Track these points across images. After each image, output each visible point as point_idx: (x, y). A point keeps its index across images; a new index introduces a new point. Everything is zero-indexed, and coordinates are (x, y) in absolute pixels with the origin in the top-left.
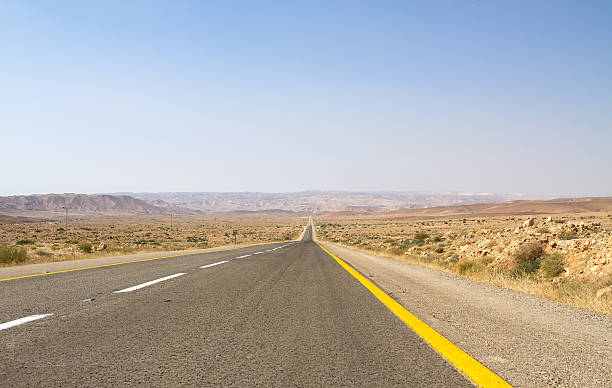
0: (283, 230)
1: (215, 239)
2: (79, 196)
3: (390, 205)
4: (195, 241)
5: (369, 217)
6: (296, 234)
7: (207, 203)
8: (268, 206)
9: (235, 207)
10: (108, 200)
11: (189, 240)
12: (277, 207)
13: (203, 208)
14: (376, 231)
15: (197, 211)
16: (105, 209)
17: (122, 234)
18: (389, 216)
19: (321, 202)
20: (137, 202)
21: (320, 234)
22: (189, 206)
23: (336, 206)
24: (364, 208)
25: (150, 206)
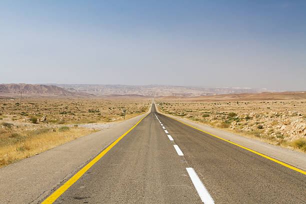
0: (139, 106)
1: (104, 111)
2: (28, 85)
3: (195, 93)
4: (93, 112)
5: (184, 99)
6: (146, 108)
7: (97, 90)
8: (130, 92)
9: (112, 93)
10: (43, 88)
11: (90, 111)
12: (135, 93)
13: (95, 93)
14: (190, 107)
15: (91, 94)
16: (42, 92)
17: (51, 107)
18: (195, 99)
19: (159, 91)
20: (59, 89)
21: (160, 109)
22: (87, 92)
23: (167, 93)
24: (182, 94)
25: (66, 91)
